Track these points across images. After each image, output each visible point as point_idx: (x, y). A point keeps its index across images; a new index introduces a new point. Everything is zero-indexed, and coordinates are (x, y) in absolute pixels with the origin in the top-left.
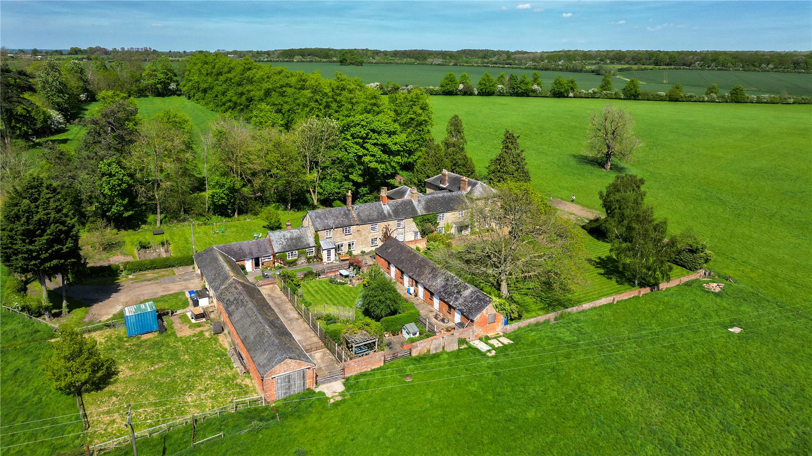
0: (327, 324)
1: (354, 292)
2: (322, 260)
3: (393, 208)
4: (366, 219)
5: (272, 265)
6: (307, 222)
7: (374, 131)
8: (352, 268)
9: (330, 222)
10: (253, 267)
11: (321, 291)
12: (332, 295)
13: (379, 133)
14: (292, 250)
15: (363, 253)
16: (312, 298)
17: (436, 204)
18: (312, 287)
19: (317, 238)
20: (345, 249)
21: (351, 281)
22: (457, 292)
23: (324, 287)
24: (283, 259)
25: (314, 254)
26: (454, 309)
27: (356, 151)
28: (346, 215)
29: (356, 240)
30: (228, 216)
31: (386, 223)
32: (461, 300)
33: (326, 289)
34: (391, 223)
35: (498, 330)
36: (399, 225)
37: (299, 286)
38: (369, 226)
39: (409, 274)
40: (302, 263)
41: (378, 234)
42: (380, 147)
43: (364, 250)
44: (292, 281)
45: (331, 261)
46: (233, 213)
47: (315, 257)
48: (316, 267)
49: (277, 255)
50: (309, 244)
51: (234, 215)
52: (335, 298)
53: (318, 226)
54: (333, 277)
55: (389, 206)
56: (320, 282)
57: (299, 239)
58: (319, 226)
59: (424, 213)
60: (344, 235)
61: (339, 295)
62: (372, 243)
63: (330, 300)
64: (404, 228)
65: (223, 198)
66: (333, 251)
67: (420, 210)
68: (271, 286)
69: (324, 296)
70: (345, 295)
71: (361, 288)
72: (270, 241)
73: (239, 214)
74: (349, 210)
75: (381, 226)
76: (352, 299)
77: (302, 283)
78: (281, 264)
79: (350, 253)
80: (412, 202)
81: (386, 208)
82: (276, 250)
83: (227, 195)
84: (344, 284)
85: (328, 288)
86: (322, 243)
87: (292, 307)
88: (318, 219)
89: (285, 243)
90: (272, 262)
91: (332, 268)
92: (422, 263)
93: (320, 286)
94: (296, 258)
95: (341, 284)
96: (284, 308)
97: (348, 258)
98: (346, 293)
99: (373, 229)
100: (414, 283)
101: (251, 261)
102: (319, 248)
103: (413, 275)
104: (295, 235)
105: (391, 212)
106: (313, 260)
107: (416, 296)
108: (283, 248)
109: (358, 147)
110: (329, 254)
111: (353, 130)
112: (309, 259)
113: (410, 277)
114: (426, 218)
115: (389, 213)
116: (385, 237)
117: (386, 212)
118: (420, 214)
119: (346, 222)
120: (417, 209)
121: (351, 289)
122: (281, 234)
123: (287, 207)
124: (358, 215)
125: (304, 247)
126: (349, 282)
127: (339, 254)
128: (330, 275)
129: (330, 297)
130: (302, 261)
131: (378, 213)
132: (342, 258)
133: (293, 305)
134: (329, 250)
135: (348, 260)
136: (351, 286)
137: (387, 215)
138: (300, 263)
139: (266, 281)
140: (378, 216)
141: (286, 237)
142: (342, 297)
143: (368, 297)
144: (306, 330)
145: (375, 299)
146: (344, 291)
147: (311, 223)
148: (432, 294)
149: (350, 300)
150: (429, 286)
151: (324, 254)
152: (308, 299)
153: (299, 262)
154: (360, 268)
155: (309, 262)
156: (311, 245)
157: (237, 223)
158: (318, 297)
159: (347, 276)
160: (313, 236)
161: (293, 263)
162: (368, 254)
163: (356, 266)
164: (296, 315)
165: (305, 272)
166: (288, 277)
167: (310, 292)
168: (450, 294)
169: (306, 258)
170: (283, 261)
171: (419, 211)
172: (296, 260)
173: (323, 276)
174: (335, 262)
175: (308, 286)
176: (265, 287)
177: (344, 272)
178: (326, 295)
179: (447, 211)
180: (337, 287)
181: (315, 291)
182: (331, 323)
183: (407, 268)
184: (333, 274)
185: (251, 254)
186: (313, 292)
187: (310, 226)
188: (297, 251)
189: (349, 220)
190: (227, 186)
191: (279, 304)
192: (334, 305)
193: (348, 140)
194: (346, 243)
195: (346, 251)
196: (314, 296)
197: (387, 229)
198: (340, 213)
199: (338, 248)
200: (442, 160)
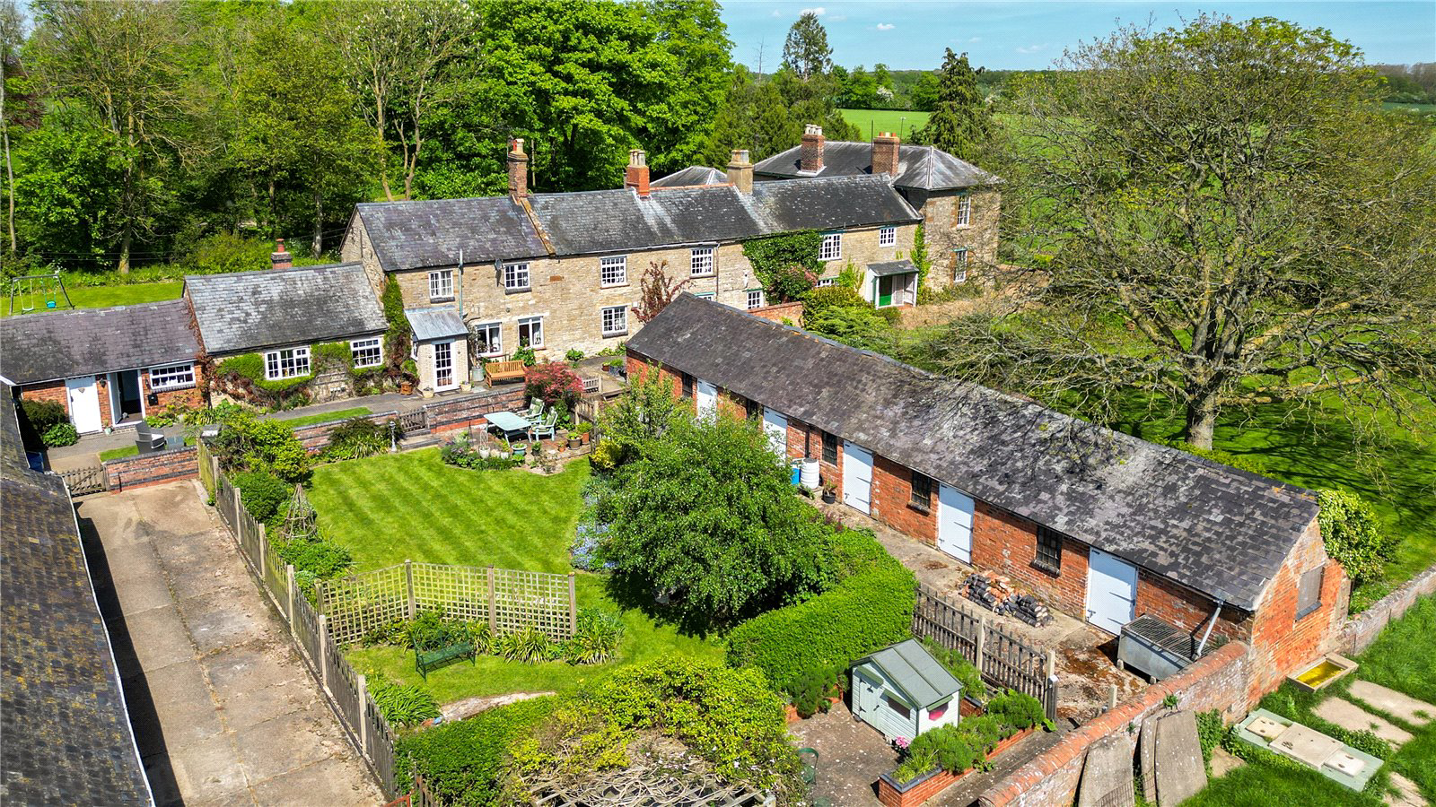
0: (424, 668)
1: (554, 497)
2: (414, 381)
3: (674, 210)
4: (584, 239)
5: (197, 404)
6: (356, 249)
7: (585, 28)
8: (537, 405)
9: (449, 245)
10: (104, 414)
11: (406, 497)
12: (454, 512)
13: (602, 34)
14: (285, 345)
15: (575, 358)
16: (359, 532)
17: (811, 205)
18: (364, 485)
19: (392, 300)
20: (506, 344)
21: (536, 451)
22: (1070, 471)
23: (418, 479)
24: (245, 380)
25: (382, 361)
26: (1083, 549)
27: (532, 78)
28: (510, 223)
29: (547, 314)
30: (91, 267)
31: (654, 257)
32: (1110, 510)
33: (426, 488)
34: (671, 256)
35: (1323, 646)
36: (696, 266)
37: (305, 478)
38: (595, 265)
39: (791, 412)
40: (333, 396)
41: (628, 292)
42: (606, 75)
43: (579, 347)
44: (271, 459)
45: (454, 386)
46: (114, 257)
47: (385, 372)
48: (384, 408)
49: (218, 361)
50: (360, 323)
51: (116, 265)
52: (469, 525)
53: (398, 256)
54: (459, 440)
55: (662, 203)
56: (403, 465)
57: (320, 303)
58: (401, 257)
59: (779, 230)
60: (500, 291)
61: (489, 511)
62: (608, 325)
63: (445, 534)
64: (716, 276)
65: (64, 203)
66: (458, 350)
67: (764, 219)
68: (172, 486)
69: (416, 522)
70: (518, 512)
71: (585, 477)
72: (190, 310)
73: (134, 264)
74: (520, 210)
75: (637, 265)
76: (547, 524)
77: (319, 468)
78: (237, 397)
79: (526, 356)
80: (735, 197)
81: (652, 207)
82: (213, 344)
83: (83, 191)
84: (507, 465)
85: (435, 484)
86: (413, 318)
87: (248, 581)
88: (398, 233)
89: (255, 317)
90: (198, 393)
91: (455, 406)
92: (839, 368)
93: (401, 478)
94: (306, 375)
95: (494, 464)
96: (198, 589)
97: (520, 373)
98: (518, 501)
99: (609, 275)
100: (818, 447)
101: (92, 390)
102: (401, 339)
103: (808, 414)
104: (302, 290)
105: (668, 221)
106: (379, 385)
107: (829, 497)
108: (245, 334)
109: (538, 68)
110: (443, 359)
111: (521, 23)
112: (360, 380)
113: (795, 422)
114: (785, 246)
115: (662, 225)
116: (651, 305)
117: (651, 221)
118: (767, 231)
119: (510, 246)
120: (754, 216)
121: (539, 485)
122: (241, 286)
123: (309, 247)
124: (554, 225)
125: (336, 333)
126: (530, 458)
127: (485, 361)
128: (448, 433)
129: (446, 521)
130: (332, 387)
131: (624, 221)
132: (494, 376)
133: (252, 573)
134: (443, 346)
135: (521, 380)
136: (539, 471)
137: (655, 229)
138: (323, 394)
139: (145, 467)
140: (623, 230)
141: (264, 296)
142: (500, 522)
143: (645, 516)
144: (297, 714)
145: (685, 520)
146: (509, 493)
147: (368, 248)
148: (925, 486)
149: (541, 532)
150: (906, 454)
151: (425, 360)
152: (336, 534)
153: (320, 392)
154: (571, 403)
155: (361, 392)
156: (371, 326)
157: (123, 289)
158: (388, 525)
159: (517, 436)
160: (379, 293)
161: (293, 395)
162: (592, 361)
163: (557, 393)
164: (255, 624)
165: (336, 424)
166: (254, 441)
167: (350, 505)
168: (1034, 484)
169: (350, 374)
170: (246, 385)
171: (761, 224)
172: (306, 384)
173: (420, 440)
174: (467, 388)
175: (346, 479)
176: (139, 491)
177: (508, 420)
178: (427, 516)
179: (851, 227)
180: (479, 480)
181: (375, 498)
182: (446, 662)
183: (773, 392)
184: (458, 434)
185: (96, 357)
186: (364, 504)
187: (367, 260)
188: (308, 349)
189: (521, 238)
190: (75, 159)
191: (179, 571)
192: (465, 557)
193: (507, 49)
194: (510, 322)
195: (514, 350)
196: (364, 521)
197: (658, 275)
198: (486, 218)
199: (479, 340)
200: (781, 127)
